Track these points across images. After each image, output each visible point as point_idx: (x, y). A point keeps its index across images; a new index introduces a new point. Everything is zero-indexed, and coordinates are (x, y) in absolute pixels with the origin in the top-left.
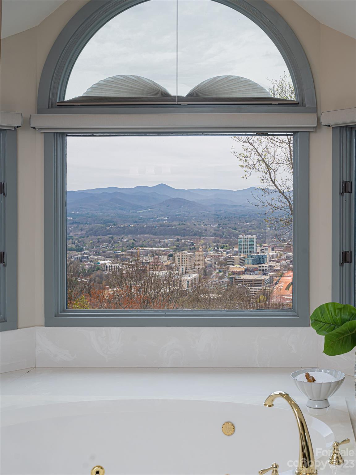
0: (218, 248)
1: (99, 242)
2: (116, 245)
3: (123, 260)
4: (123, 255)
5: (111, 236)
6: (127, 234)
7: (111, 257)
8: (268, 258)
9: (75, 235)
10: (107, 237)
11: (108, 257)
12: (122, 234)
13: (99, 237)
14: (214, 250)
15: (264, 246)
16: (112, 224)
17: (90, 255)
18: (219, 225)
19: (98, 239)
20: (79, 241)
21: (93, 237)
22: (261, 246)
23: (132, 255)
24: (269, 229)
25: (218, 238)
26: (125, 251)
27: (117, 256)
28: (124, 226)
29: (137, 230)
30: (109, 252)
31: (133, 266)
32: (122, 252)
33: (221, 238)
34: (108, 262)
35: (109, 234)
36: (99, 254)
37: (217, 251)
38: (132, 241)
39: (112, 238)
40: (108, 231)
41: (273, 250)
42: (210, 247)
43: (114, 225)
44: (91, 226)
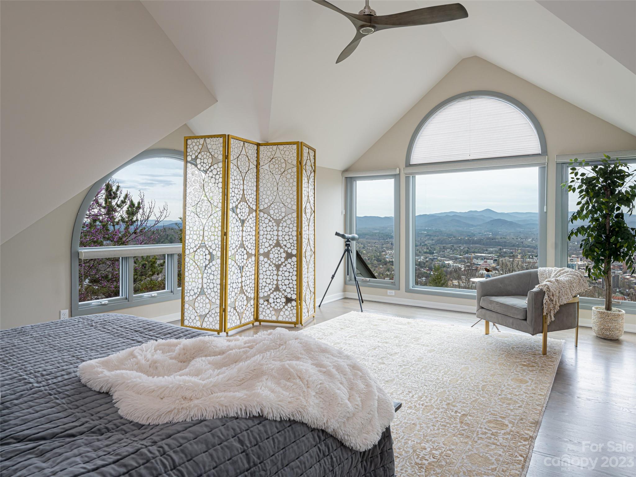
0: (532, 256)
1: (444, 248)
2: (455, 251)
3: (461, 262)
4: (460, 258)
5: (452, 245)
6: (463, 244)
7: (453, 259)
8: (577, 267)
9: (428, 243)
10: (449, 245)
11: (451, 259)
12: (460, 243)
13: (444, 245)
14: (529, 258)
15: (573, 257)
16: (452, 237)
17: (438, 257)
18: (533, 239)
19: (444, 247)
20: (431, 247)
21: (440, 245)
22: (570, 257)
23: (467, 258)
24: (576, 243)
25: (533, 249)
26: (462, 255)
27: (456, 259)
28: (461, 238)
29: (470, 241)
30: (451, 255)
31: (468, 266)
32: (460, 255)
33: (534, 249)
34: (451, 262)
35: (450, 243)
36: (444, 257)
37: (532, 258)
38: (467, 249)
39: (453, 246)
40: (450, 241)
41: (581, 260)
42: (526, 255)
43: (454, 237)
44: (438, 238)
